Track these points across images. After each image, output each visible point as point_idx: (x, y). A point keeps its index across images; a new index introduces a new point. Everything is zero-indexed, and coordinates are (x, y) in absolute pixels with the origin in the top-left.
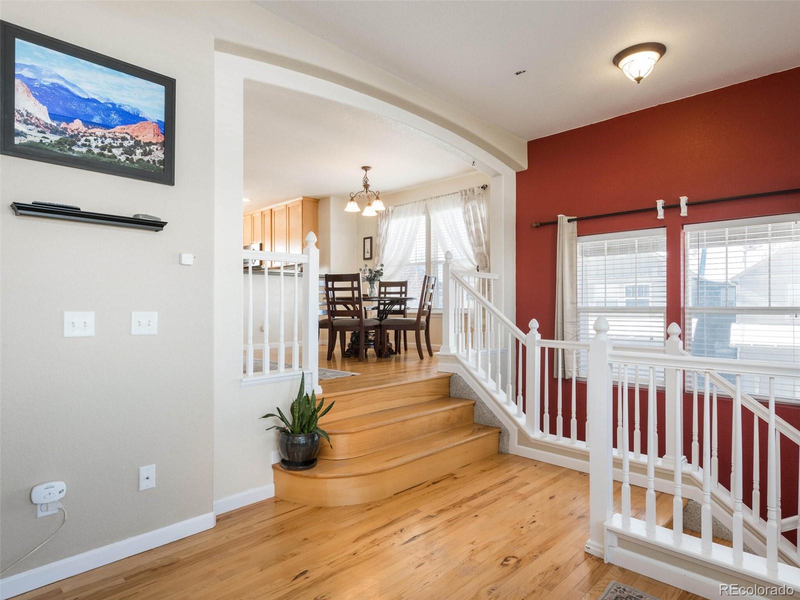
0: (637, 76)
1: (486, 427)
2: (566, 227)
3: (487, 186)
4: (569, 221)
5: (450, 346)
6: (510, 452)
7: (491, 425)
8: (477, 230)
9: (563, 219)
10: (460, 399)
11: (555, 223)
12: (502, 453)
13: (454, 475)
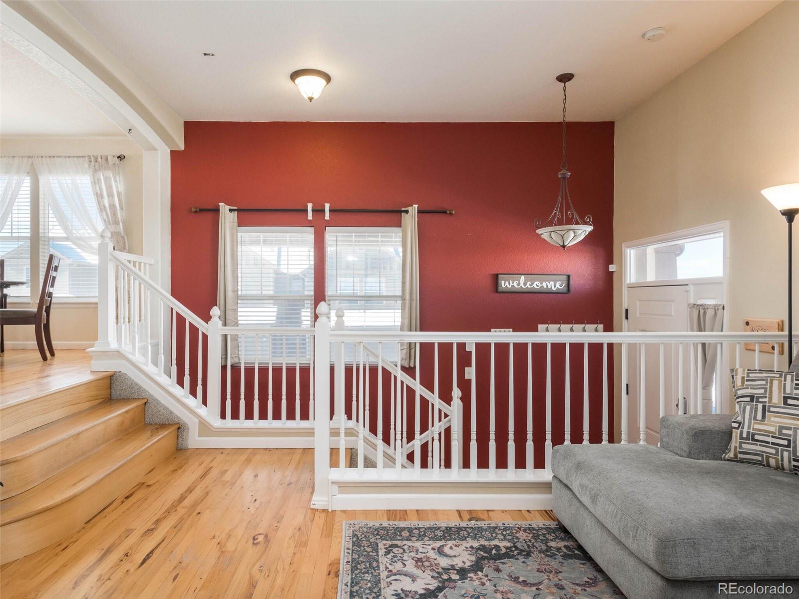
0: (310, 96)
1: (162, 426)
2: (228, 217)
3: (125, 157)
4: (230, 210)
5: (109, 340)
6: (189, 447)
7: (167, 423)
8: (112, 206)
9: (224, 208)
10: (126, 400)
11: (217, 210)
12: (181, 450)
13: (144, 483)
